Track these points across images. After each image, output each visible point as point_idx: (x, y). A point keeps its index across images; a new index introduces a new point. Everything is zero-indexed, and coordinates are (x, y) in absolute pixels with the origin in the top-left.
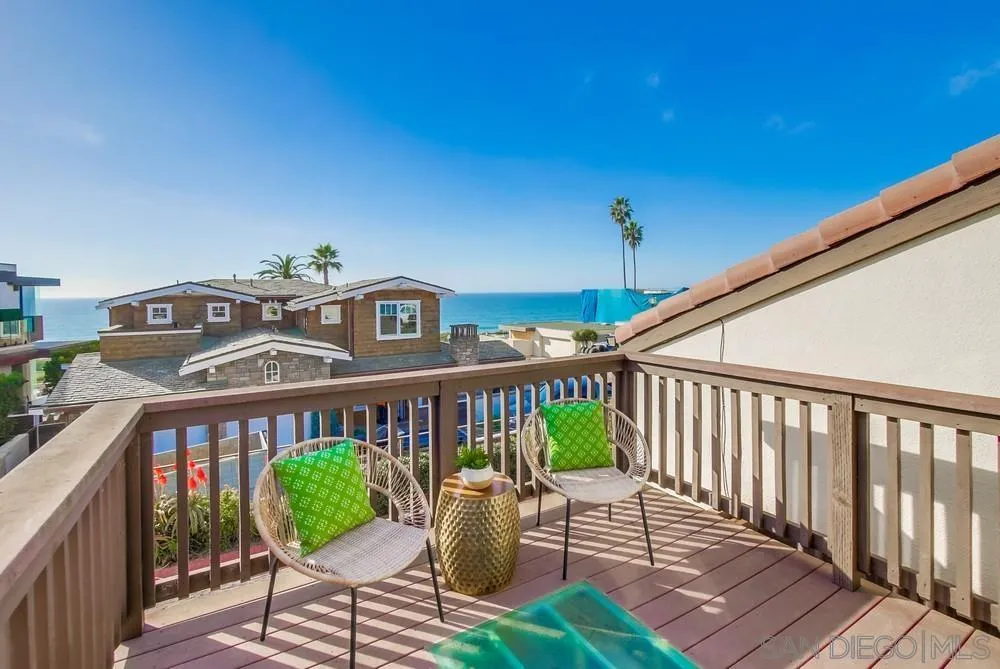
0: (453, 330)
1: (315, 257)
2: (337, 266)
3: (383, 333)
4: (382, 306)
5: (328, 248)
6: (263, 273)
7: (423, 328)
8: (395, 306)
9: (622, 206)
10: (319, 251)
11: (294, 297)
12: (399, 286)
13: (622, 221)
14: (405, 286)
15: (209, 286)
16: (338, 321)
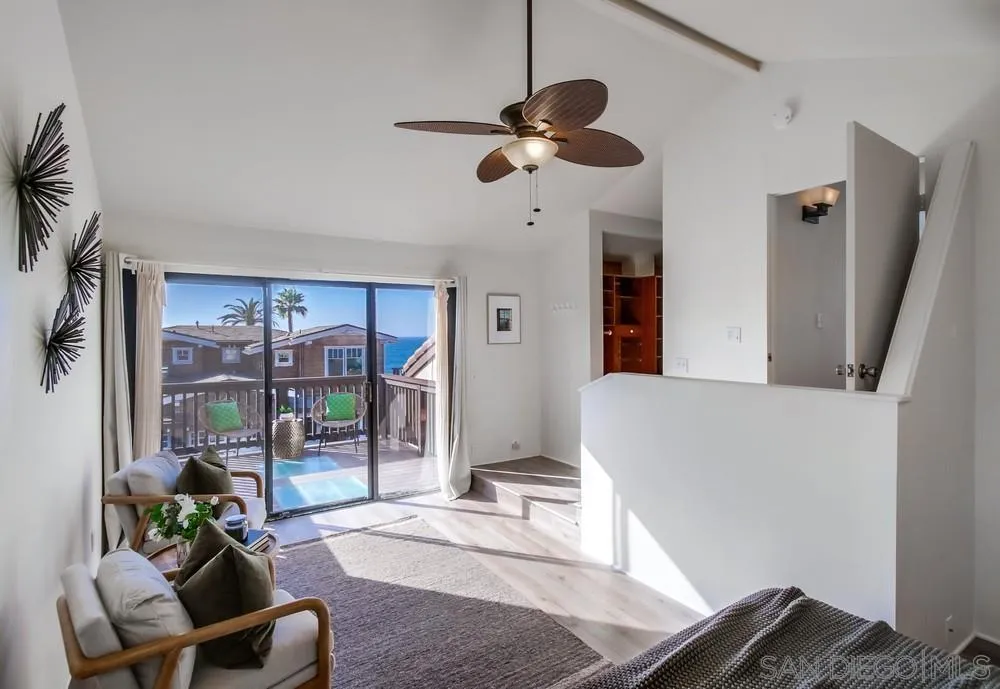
1: (280, 302)
2: (302, 310)
4: (330, 351)
6: (226, 317)
8: (341, 351)
11: (251, 342)
12: (344, 333)
15: (174, 332)
16: (290, 363)
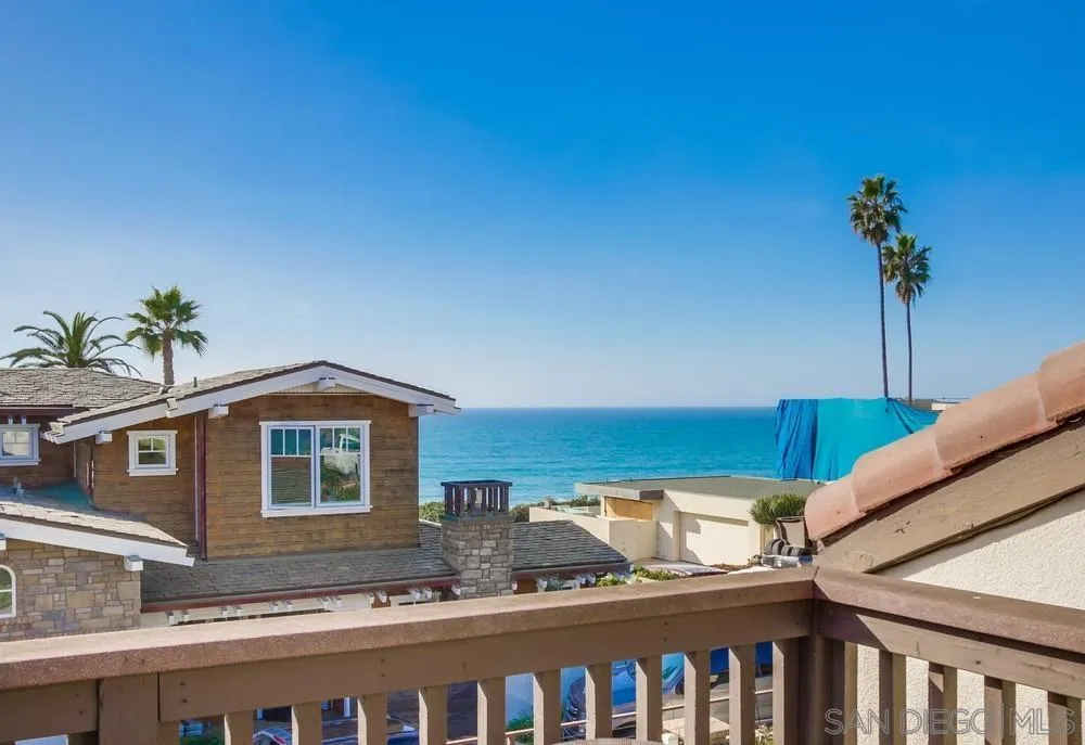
0: (448, 496)
1: (143, 320)
2: (195, 340)
3: (278, 499)
4: (276, 434)
5: (173, 297)
6: (20, 353)
7: (376, 487)
8: (306, 434)
9: (880, 200)
10: (151, 304)
11: (68, 410)
12: (315, 384)
13: (878, 234)
14: (328, 386)
16: (169, 468)
